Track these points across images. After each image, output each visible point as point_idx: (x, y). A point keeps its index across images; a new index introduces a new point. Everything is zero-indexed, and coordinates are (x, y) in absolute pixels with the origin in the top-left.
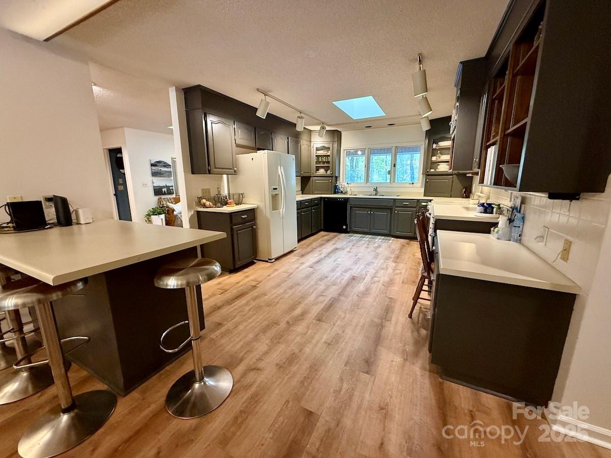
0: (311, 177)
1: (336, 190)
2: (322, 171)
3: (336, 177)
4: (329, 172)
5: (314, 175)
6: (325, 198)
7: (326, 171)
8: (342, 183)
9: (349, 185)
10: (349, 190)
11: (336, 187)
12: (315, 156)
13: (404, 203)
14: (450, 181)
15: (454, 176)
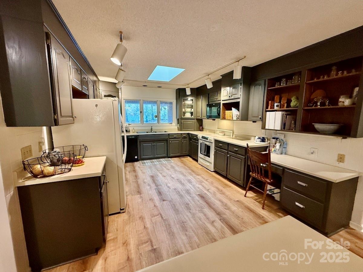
13: (174, 136)
14: (194, 122)
15: (196, 120)
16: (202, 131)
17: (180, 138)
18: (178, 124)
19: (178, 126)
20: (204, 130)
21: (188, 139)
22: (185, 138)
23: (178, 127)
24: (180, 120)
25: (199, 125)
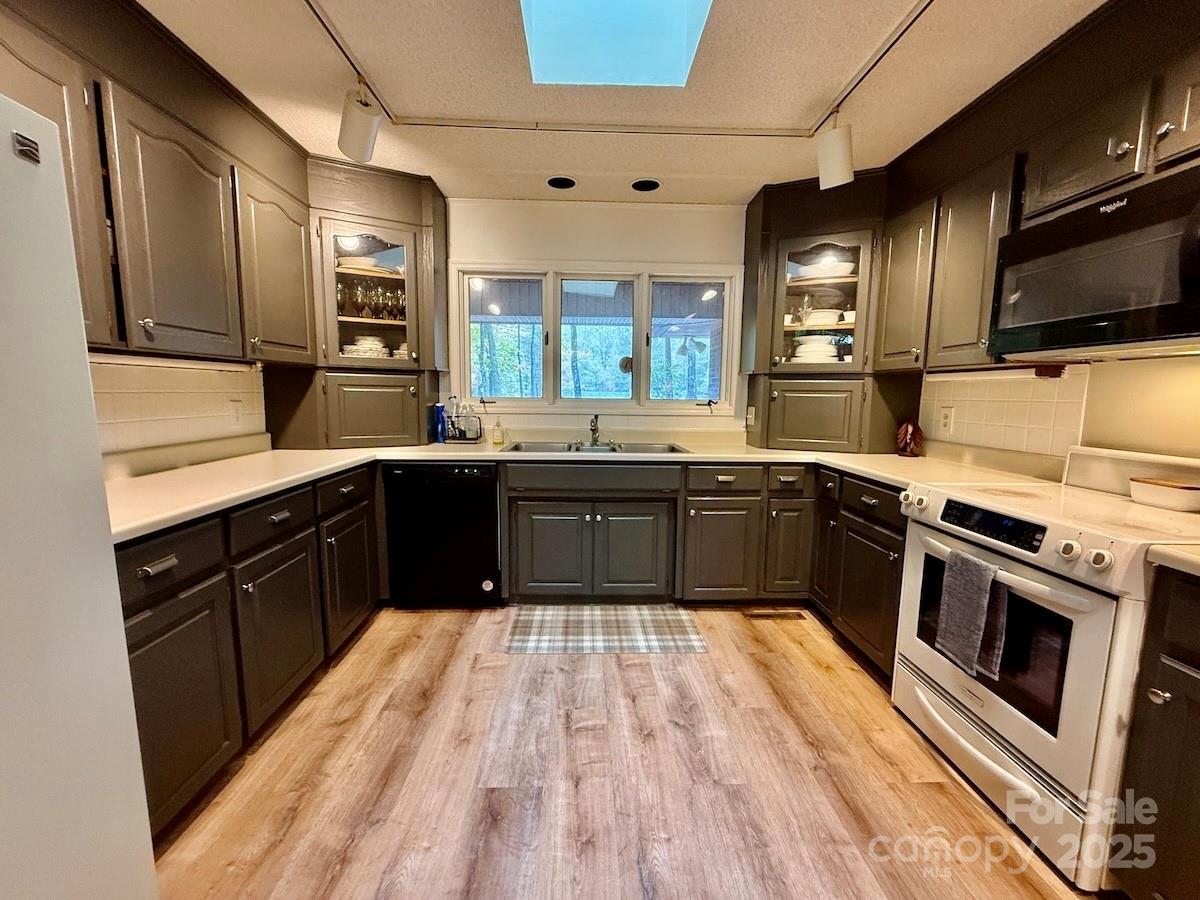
0: (318, 368)
1: (436, 427)
2: (369, 348)
3: (435, 375)
4: (403, 353)
5: (332, 363)
6: (388, 466)
7: (391, 347)
8: (460, 400)
9: (490, 408)
10: (488, 425)
11: (436, 415)
12: (331, 280)
13: (721, 478)
14: (858, 395)
15: (869, 381)
16: (914, 454)
17: (756, 492)
18: (752, 409)
19: (751, 417)
20: (930, 447)
21: (808, 501)
22: (788, 490)
23: (751, 422)
24: (762, 382)
25: (892, 412)
